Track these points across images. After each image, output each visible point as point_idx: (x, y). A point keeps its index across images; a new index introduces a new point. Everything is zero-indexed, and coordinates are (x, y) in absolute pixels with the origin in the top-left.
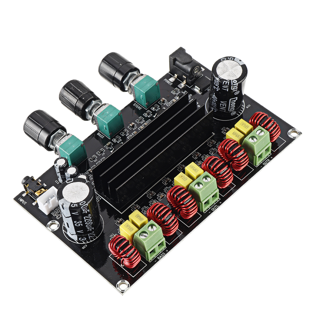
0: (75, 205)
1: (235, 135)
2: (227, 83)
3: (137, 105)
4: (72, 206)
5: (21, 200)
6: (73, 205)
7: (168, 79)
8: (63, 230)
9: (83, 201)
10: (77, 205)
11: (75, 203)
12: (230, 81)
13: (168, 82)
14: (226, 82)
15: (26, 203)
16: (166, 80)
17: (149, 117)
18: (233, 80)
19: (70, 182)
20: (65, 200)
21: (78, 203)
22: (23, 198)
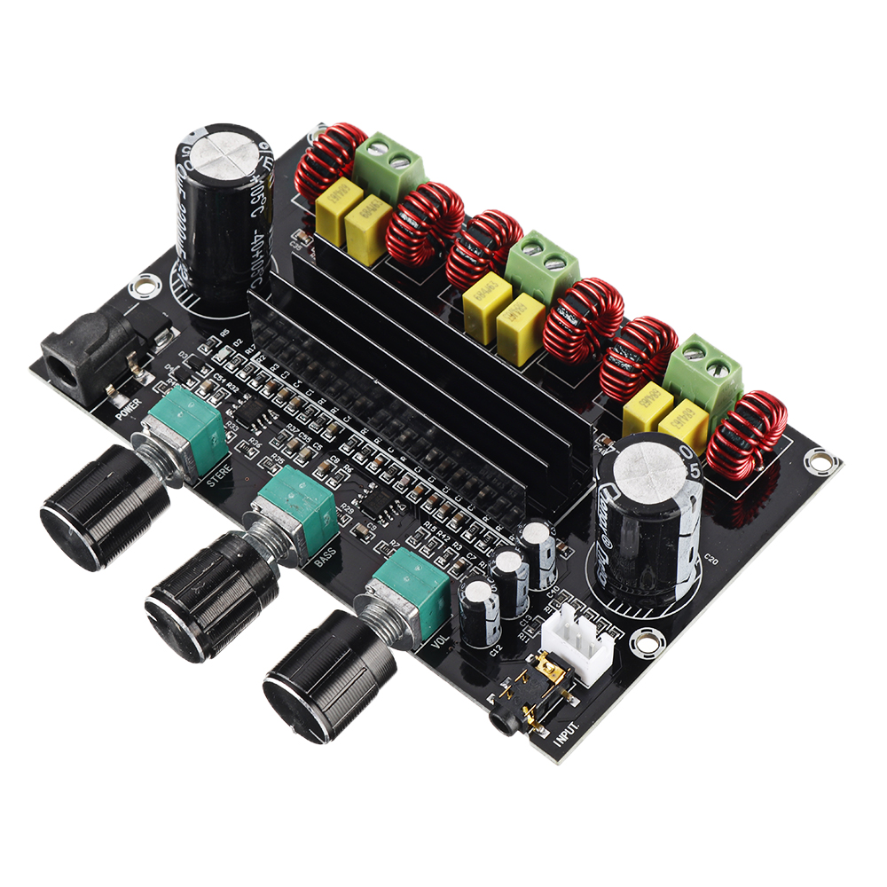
1: (372, 212)
3: (212, 478)
5: (563, 738)
6: (695, 473)
8: (662, 616)
10: (692, 466)
11: (689, 470)
12: (261, 154)
13: (128, 410)
14: (266, 162)
15: (571, 724)
16: (119, 417)
17: (259, 446)
18: (260, 149)
19: (617, 491)
20: (678, 494)
21: (687, 463)
22: (554, 735)
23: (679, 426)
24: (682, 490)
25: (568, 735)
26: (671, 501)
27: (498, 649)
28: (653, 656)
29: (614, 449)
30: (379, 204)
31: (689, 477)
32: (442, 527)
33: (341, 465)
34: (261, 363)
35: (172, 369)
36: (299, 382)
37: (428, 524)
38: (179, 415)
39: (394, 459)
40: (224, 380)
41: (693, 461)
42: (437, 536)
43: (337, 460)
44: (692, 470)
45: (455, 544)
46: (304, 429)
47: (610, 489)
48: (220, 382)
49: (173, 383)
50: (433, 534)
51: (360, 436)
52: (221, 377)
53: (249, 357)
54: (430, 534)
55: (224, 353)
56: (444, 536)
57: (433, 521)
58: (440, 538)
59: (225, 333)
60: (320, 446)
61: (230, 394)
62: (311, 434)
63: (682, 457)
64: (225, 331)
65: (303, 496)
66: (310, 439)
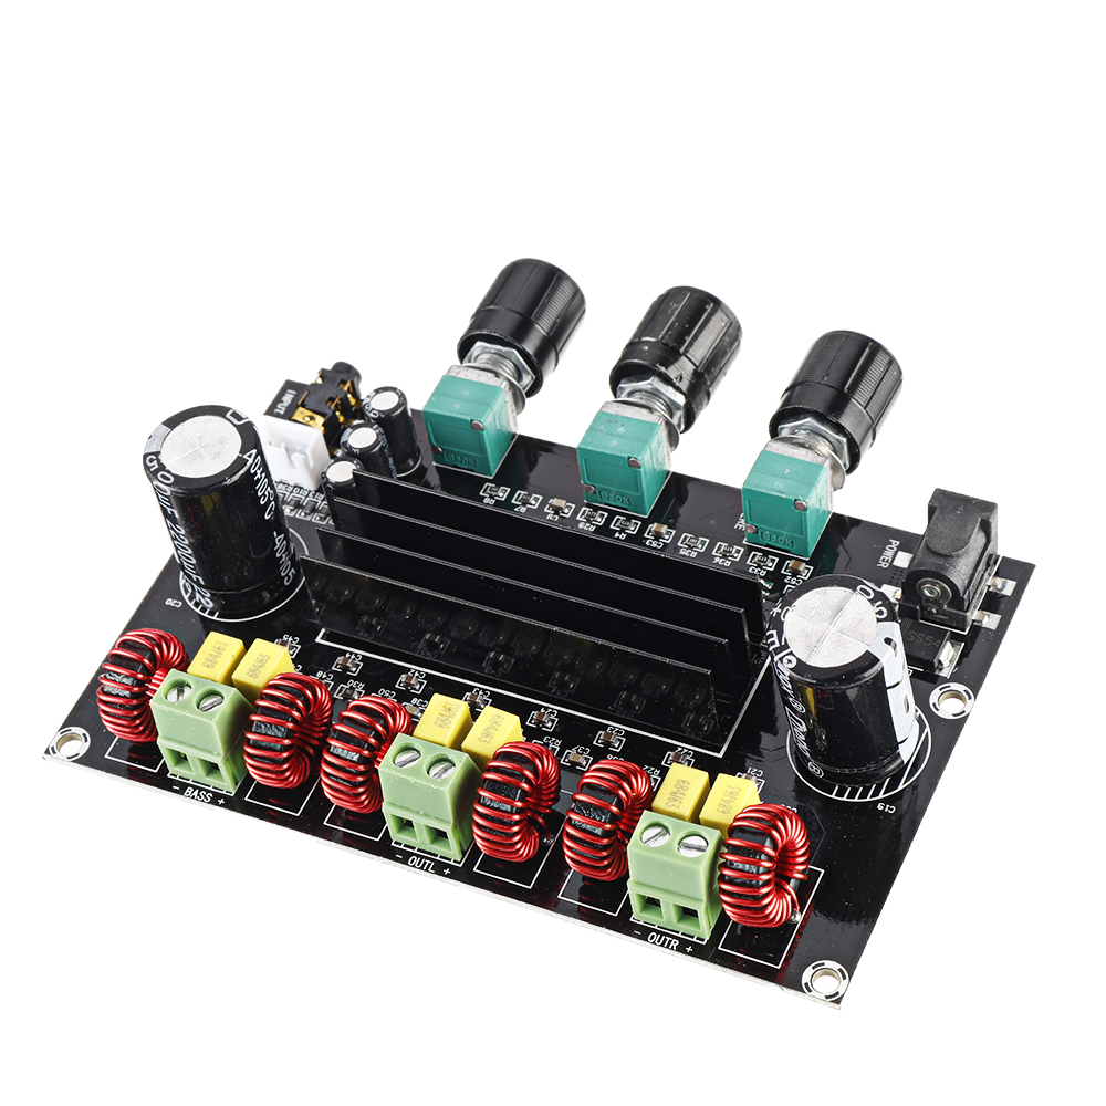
2: (773, 643)
7: (900, 548)
9: (175, 476)
11: (159, 461)
12: (786, 646)
13: (888, 553)
18: (791, 653)
20: (165, 435)
21: (162, 468)
25: (283, 402)
29: (245, 457)
30: (671, 804)
44: (155, 462)
63: (169, 472)
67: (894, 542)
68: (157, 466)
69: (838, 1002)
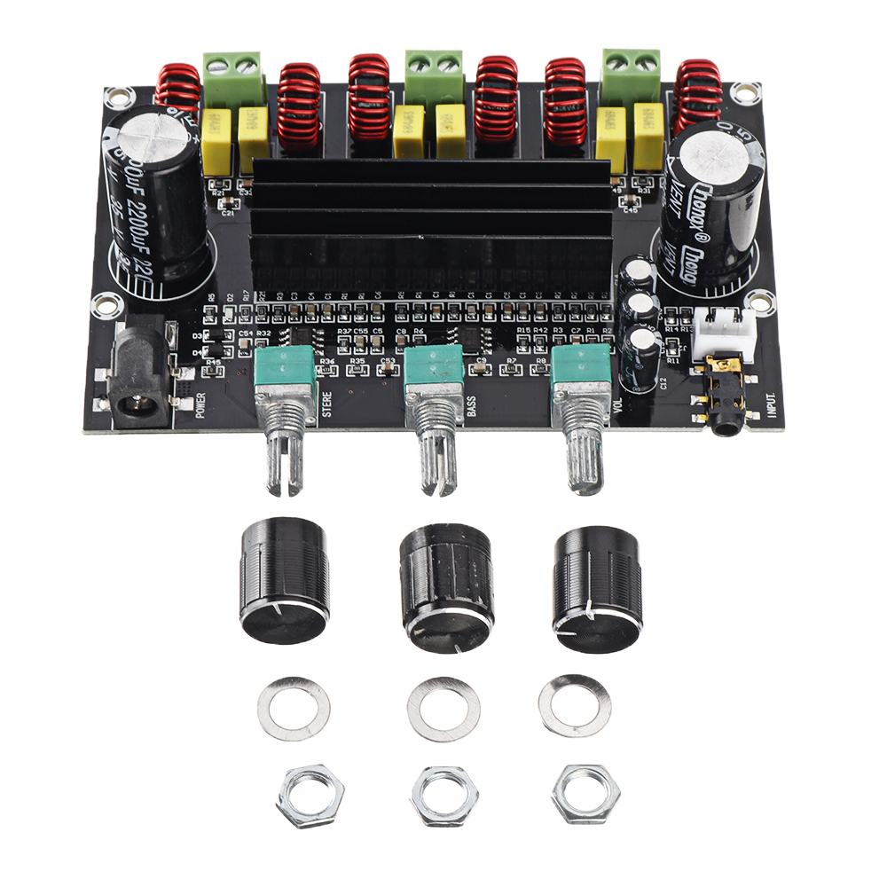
0: (742, 135)
1: (256, 121)
3: (323, 410)
4: (750, 138)
5: (771, 410)
6: (746, 136)
7: (193, 413)
8: (751, 277)
9: (718, 129)
11: (740, 137)
12: (179, 118)
13: (201, 406)
15: (767, 396)
16: (199, 416)
17: (332, 361)
18: (173, 115)
19: (706, 186)
20: (750, 158)
21: (733, 133)
22: (764, 412)
23: (651, 126)
24: (750, 155)
25: (773, 405)
26: (750, 167)
27: (663, 382)
28: (773, 309)
29: (673, 158)
30: (255, 111)
31: (745, 142)
32: (532, 325)
33: (410, 332)
34: (266, 300)
35: (200, 352)
36: (311, 294)
37: (519, 330)
38: (282, 370)
39: (446, 301)
40: (251, 333)
41: (736, 129)
42: (536, 333)
43: (404, 331)
45: (555, 329)
46: (354, 325)
47: (699, 187)
48: (250, 336)
49: (214, 362)
50: (532, 334)
51: (401, 301)
52: (245, 332)
53: (251, 301)
54: (529, 336)
55: (228, 313)
56: (541, 329)
57: (522, 325)
58: (539, 333)
59: (211, 298)
60: (380, 330)
61: (267, 339)
62: (363, 326)
63: (726, 131)
64: (210, 296)
65: (443, 362)
66: (366, 330)
67: (201, 417)
68: (739, 132)
69: (105, 89)
